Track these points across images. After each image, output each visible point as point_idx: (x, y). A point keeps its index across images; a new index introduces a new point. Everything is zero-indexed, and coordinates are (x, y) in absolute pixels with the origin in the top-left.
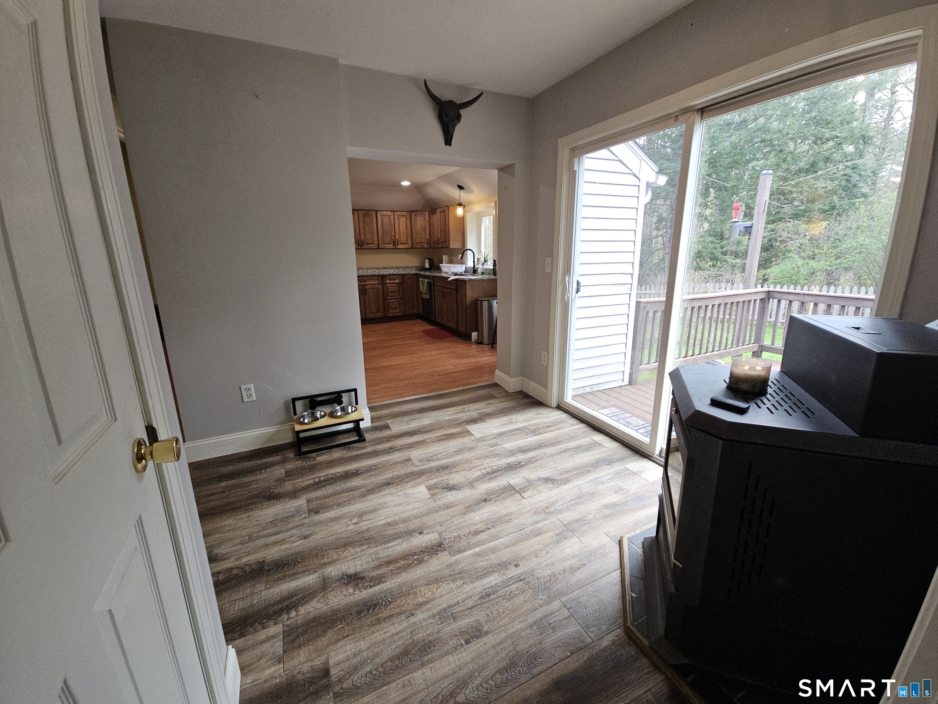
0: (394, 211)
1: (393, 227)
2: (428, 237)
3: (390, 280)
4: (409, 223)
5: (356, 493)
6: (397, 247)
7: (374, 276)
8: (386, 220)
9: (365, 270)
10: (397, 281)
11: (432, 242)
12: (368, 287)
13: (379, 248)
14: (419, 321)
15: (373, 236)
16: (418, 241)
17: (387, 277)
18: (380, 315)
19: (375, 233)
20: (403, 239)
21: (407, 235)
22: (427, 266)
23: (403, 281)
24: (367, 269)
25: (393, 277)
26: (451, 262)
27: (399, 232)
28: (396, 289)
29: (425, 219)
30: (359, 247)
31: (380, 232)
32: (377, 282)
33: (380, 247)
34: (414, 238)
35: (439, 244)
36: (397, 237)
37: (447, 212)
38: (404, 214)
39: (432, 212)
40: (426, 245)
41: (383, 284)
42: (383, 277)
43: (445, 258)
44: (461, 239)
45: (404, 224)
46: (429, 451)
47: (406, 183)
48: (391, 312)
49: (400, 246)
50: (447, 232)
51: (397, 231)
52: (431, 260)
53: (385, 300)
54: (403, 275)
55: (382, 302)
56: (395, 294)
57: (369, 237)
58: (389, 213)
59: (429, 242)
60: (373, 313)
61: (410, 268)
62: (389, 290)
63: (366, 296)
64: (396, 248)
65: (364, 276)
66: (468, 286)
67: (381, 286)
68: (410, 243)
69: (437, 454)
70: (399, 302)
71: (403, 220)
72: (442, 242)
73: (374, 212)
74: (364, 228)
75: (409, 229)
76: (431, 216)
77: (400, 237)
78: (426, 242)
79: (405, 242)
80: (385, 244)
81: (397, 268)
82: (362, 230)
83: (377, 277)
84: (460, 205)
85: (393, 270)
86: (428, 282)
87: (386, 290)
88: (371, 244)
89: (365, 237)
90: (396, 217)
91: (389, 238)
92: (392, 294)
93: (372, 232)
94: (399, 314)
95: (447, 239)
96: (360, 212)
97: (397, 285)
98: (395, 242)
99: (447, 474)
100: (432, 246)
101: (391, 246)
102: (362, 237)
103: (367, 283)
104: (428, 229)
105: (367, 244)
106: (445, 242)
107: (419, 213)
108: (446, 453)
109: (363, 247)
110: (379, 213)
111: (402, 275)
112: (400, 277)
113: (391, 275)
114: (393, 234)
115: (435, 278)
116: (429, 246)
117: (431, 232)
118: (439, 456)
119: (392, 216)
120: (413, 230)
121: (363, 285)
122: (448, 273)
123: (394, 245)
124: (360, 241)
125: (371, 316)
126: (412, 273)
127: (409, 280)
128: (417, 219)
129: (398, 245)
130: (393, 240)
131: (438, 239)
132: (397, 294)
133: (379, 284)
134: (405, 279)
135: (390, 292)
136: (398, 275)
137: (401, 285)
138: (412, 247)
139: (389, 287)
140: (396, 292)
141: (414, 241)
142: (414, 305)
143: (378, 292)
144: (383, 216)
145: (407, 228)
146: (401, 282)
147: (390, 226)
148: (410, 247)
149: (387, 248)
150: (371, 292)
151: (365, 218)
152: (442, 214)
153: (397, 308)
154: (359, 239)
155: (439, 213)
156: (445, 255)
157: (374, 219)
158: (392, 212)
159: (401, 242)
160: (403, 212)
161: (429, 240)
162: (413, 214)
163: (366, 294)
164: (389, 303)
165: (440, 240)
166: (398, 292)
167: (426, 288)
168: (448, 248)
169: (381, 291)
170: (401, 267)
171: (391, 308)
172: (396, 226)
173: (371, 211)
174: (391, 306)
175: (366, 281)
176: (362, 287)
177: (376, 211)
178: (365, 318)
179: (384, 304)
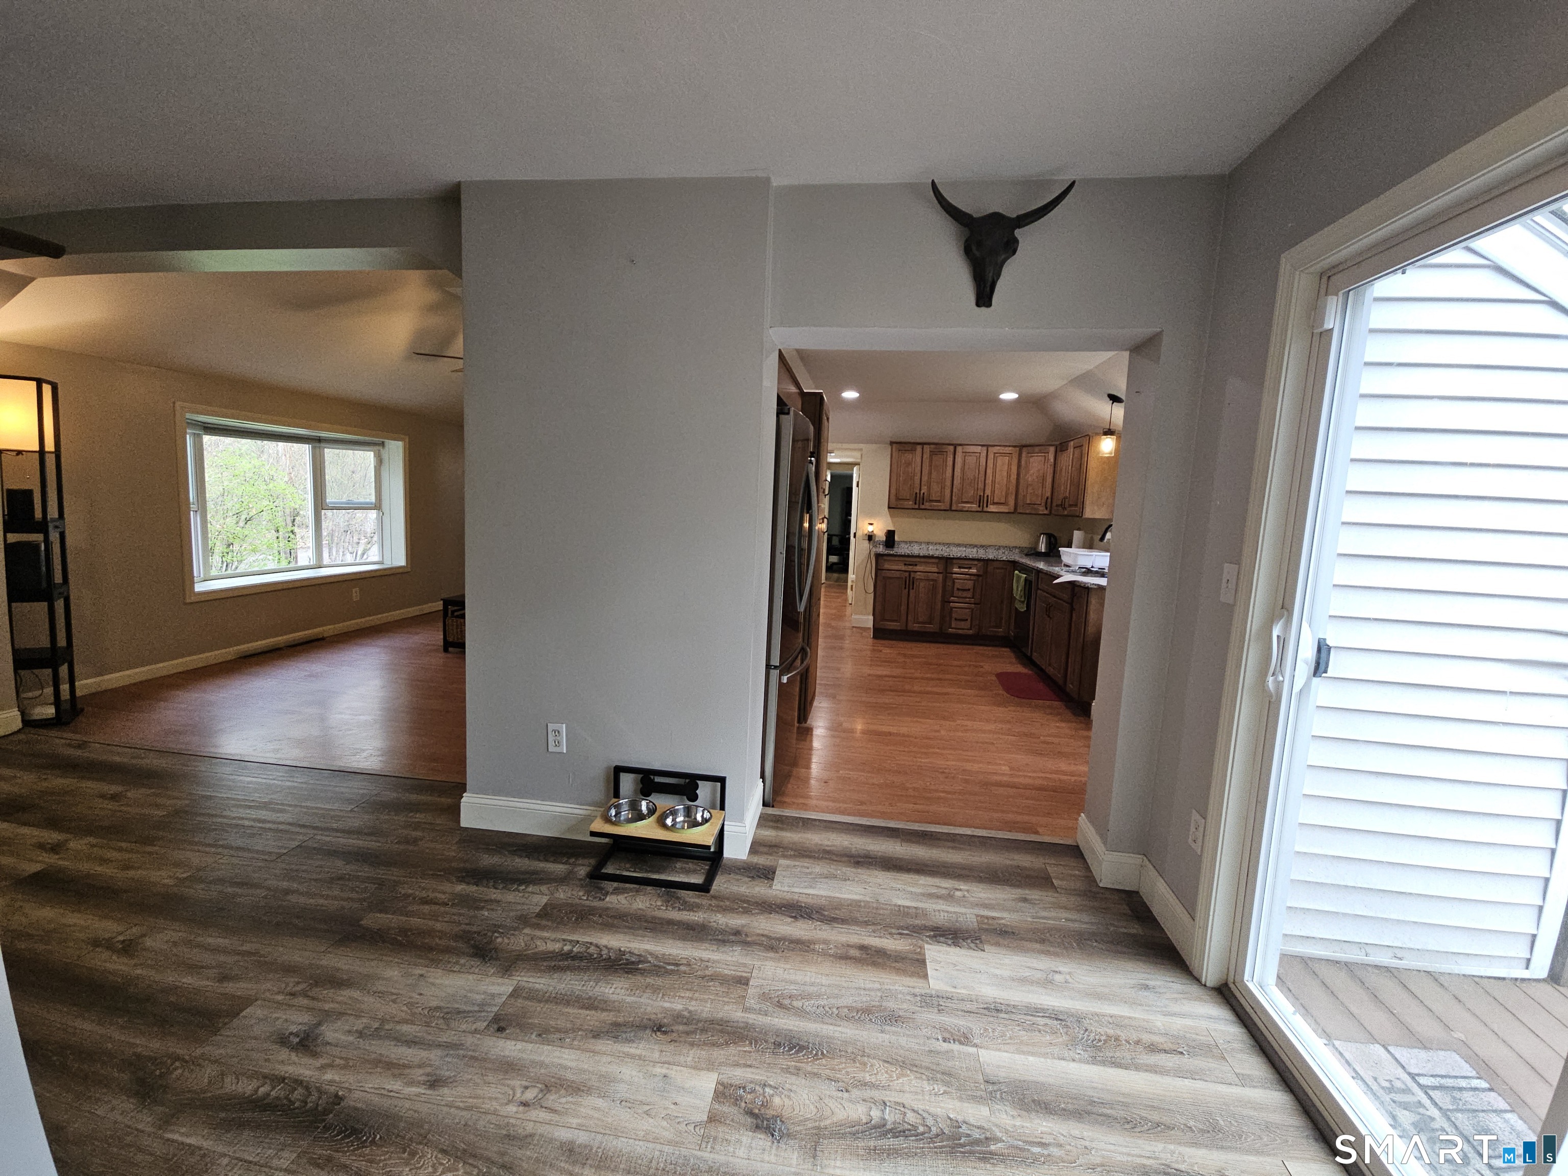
0: (988, 446)
1: (982, 473)
2: (1049, 494)
3: (960, 568)
4: (1015, 469)
5: (593, 1018)
6: (985, 509)
7: (932, 557)
8: (971, 460)
9: (923, 546)
10: (974, 571)
11: (1054, 504)
12: (918, 576)
13: (951, 510)
14: (1006, 651)
15: (943, 488)
16: (1028, 502)
17: (955, 561)
18: (931, 628)
19: (948, 483)
20: (999, 496)
21: (1008, 489)
22: (1042, 548)
23: (986, 572)
24: (928, 543)
25: (966, 562)
26: (1089, 545)
27: (993, 482)
28: (969, 585)
29: (1046, 459)
30: (917, 506)
31: (957, 481)
32: (935, 570)
33: (953, 508)
34: (1021, 493)
35: (1064, 508)
36: (988, 492)
37: (1085, 447)
38: (1008, 450)
39: (1061, 448)
40: (1042, 510)
41: (947, 573)
42: (947, 562)
43: (1077, 535)
44: (1108, 501)
45: (1006, 468)
46: (799, 977)
47: (1009, 396)
48: (953, 625)
49: (992, 508)
50: (1081, 487)
51: (989, 481)
52: (1051, 535)
53: (945, 602)
54: (987, 562)
55: (939, 606)
56: (965, 594)
57: (935, 488)
58: (978, 449)
59: (1049, 503)
60: (918, 623)
61: (1010, 549)
62: (957, 586)
63: (911, 591)
64: (983, 512)
65: (914, 557)
67: (941, 576)
68: (1012, 502)
69: (809, 997)
70: (972, 610)
71: (1002, 462)
72: (1071, 506)
73: (952, 448)
74: (930, 473)
75: (1014, 477)
76: (1059, 453)
77: (993, 492)
78: (1043, 504)
79: (1003, 501)
80: (963, 502)
81: (982, 546)
82: (925, 478)
83: (937, 561)
84: (1109, 433)
85: (975, 550)
86: (1026, 579)
87: (949, 583)
88: (939, 501)
89: (929, 488)
90: (991, 456)
91: (971, 493)
92: (960, 594)
93: (943, 482)
94: (971, 632)
95: (1080, 499)
96: (925, 446)
97: (973, 578)
98: (982, 501)
99: (787, 1070)
100: (1053, 512)
101: (974, 507)
102: (924, 490)
103: (918, 568)
104: (1049, 479)
105: (931, 501)
106: (1076, 505)
107: (1037, 449)
108: (833, 1001)
109: (923, 507)
110: (959, 449)
111: (984, 560)
112: (980, 564)
113: (963, 559)
114: (981, 486)
115: (1040, 574)
116: (1046, 512)
117: (1056, 486)
118: (808, 1005)
119: (984, 454)
120: (1022, 481)
121: (910, 572)
122: (1069, 566)
123: (979, 506)
124: (918, 495)
125: (916, 627)
126: (1004, 558)
127: (998, 571)
128: (1031, 460)
129: (987, 506)
130: (980, 496)
131: (1065, 498)
132: (969, 594)
133: (938, 573)
134: (990, 568)
135: (958, 589)
136: (978, 560)
137: (981, 578)
138: (1015, 511)
139: (958, 579)
140: (969, 590)
141: (1020, 503)
142: (1001, 618)
143: (934, 588)
144: (967, 454)
145: (1009, 476)
146: (981, 573)
147: (977, 471)
148: (1012, 511)
149: (966, 509)
150: (922, 584)
151: (934, 458)
152: (1077, 451)
153: (967, 620)
154: (918, 492)
155: (1072, 450)
156: (1079, 529)
157: (948, 459)
158: (985, 448)
159: (995, 501)
160: (1006, 448)
161: (1049, 500)
162: (1025, 449)
163: (913, 589)
164: (952, 608)
165: (1067, 500)
166: (972, 590)
167: (1021, 591)
168: (1084, 517)
169: (940, 585)
170: (990, 546)
171: (956, 619)
172: (989, 471)
173: (944, 446)
174: (954, 615)
175: (916, 565)
176: (907, 574)
177: (955, 446)
178: (904, 628)
179: (943, 609)
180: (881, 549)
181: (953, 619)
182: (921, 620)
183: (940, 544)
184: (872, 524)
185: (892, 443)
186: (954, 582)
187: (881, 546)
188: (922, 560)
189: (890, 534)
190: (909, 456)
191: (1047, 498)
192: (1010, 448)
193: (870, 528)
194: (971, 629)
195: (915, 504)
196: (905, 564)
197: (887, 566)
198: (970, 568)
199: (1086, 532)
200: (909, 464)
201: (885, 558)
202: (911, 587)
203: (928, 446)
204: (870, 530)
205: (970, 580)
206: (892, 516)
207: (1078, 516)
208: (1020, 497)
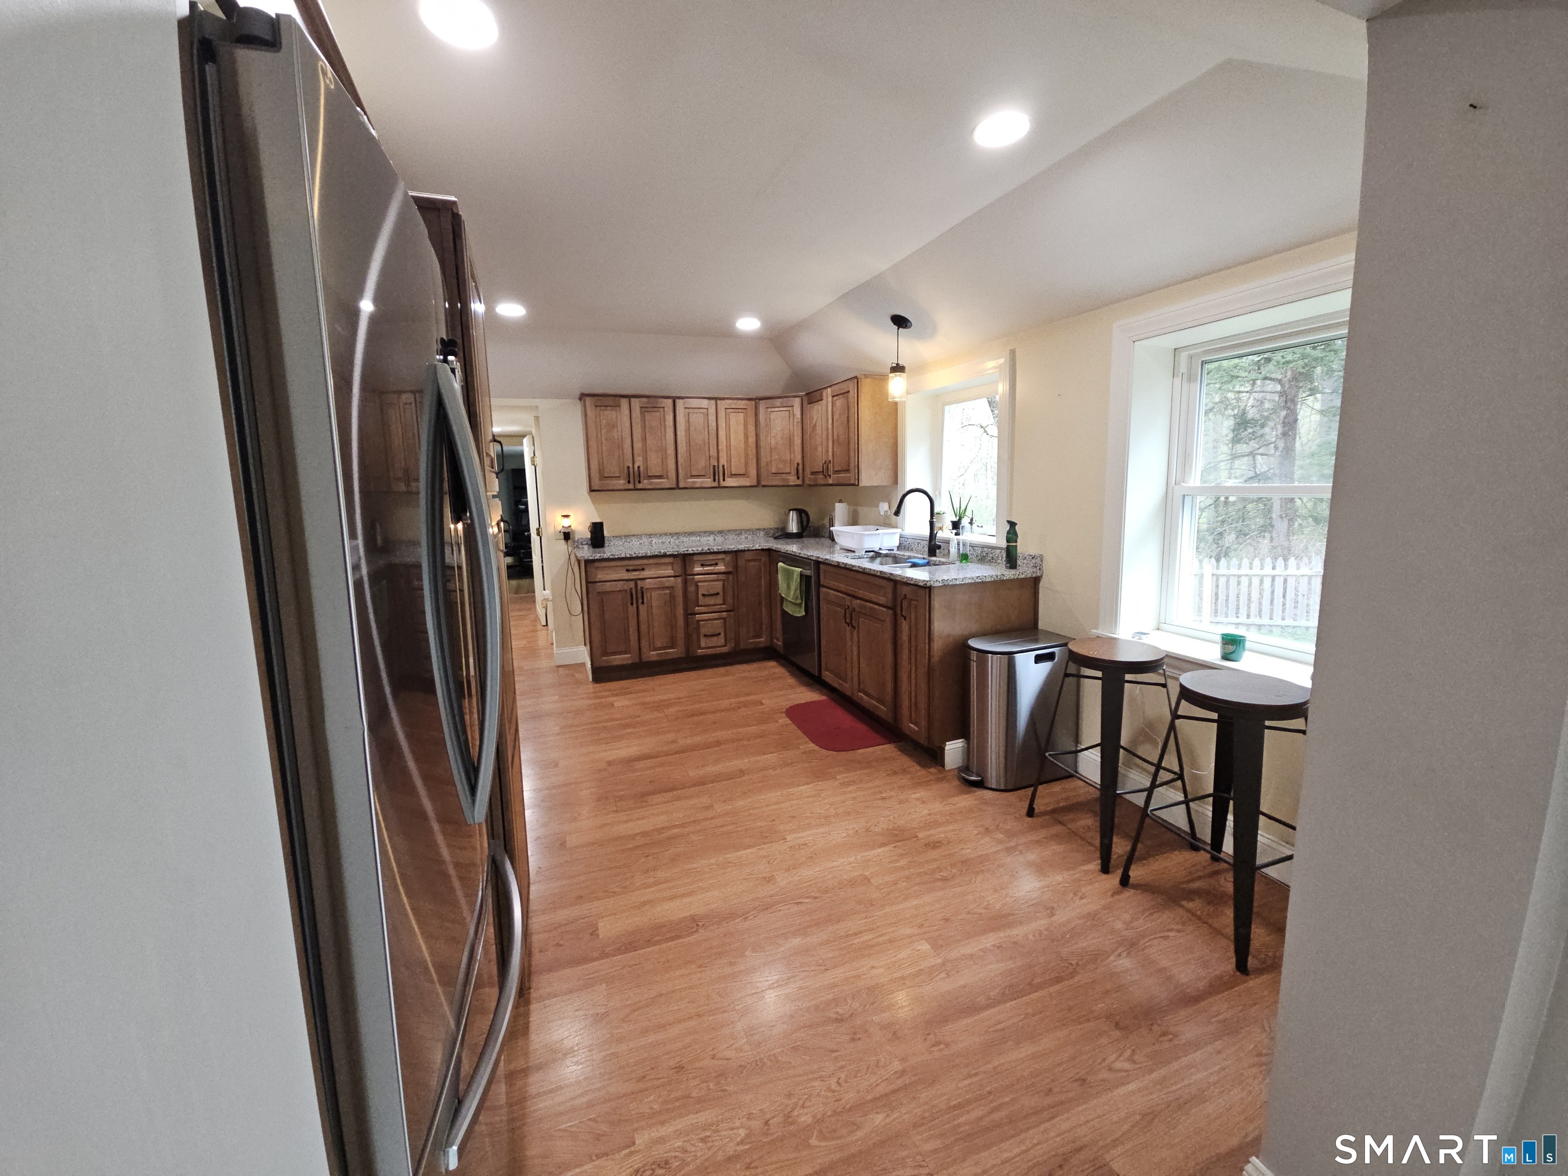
0: (716, 399)
1: (713, 432)
2: (798, 459)
3: (702, 565)
4: (751, 428)
6: (723, 484)
7: (665, 556)
8: (697, 419)
9: (645, 540)
10: (721, 568)
11: (808, 471)
12: (648, 584)
13: (678, 488)
14: (773, 668)
15: (664, 459)
16: (774, 470)
17: (695, 558)
18: (674, 652)
19: (671, 451)
20: (737, 465)
21: (747, 455)
22: (793, 527)
23: (736, 567)
24: (650, 535)
25: (710, 557)
27: (729, 447)
28: (718, 586)
29: (791, 415)
30: (631, 486)
31: (682, 449)
32: (670, 572)
33: (681, 486)
34: (764, 460)
35: (826, 474)
36: (723, 461)
37: (853, 393)
38: (742, 404)
39: (812, 397)
40: (792, 480)
41: (686, 575)
42: (685, 559)
43: (840, 510)
44: (888, 463)
45: (741, 427)
47: (748, 324)
48: (703, 644)
49: (730, 482)
50: (853, 446)
51: (723, 446)
52: (801, 513)
53: (689, 614)
54: (736, 553)
55: (681, 621)
56: (711, 601)
57: (654, 459)
58: (705, 403)
59: (800, 471)
60: (655, 649)
61: (753, 531)
62: (701, 592)
63: (641, 606)
64: (719, 487)
65: (637, 558)
66: (937, 603)
67: (679, 580)
68: (753, 472)
70: (724, 619)
71: (737, 420)
72: (838, 472)
73: (670, 401)
74: (644, 439)
75: (752, 439)
76: (808, 407)
77: (729, 460)
78: (794, 472)
79: (742, 472)
80: (692, 476)
81: (721, 532)
82: (638, 446)
83: (671, 560)
84: (898, 369)
85: (711, 538)
86: (801, 575)
87: (692, 589)
88: (660, 477)
89: (646, 460)
90: (722, 414)
91: (702, 463)
92: (708, 600)
93: (663, 450)
94: (725, 650)
95: (853, 464)
96: (633, 400)
97: (721, 577)
98: (717, 473)
100: (807, 482)
101: (708, 482)
102: (639, 462)
103: (646, 573)
104: (798, 441)
105: (650, 477)
106: (847, 471)
107: (778, 402)
109: (639, 486)
110: (680, 403)
111: (732, 551)
112: (728, 558)
113: (706, 553)
114: (713, 452)
115: (821, 566)
116: (799, 482)
117: (807, 449)
119: (712, 411)
120: (762, 444)
121: (635, 580)
122: (854, 552)
123: (714, 480)
124: (631, 470)
125: (653, 655)
126: (757, 547)
127: (751, 564)
128: (773, 416)
129: (724, 480)
130: (714, 466)
131: (827, 463)
132: (719, 600)
133: (674, 577)
134: (741, 562)
135: (703, 595)
136: (725, 552)
137: (731, 576)
138: (758, 484)
139: (699, 582)
140: (718, 594)
141: (763, 470)
142: (761, 624)
143: (672, 597)
144: (691, 411)
145: (746, 437)
146: (730, 569)
147: (706, 433)
148: (755, 483)
149: (698, 486)
150: (655, 594)
151: (648, 416)
152: (839, 402)
153: (719, 634)
154: (631, 465)
155: (830, 399)
156: (840, 501)
157: (667, 417)
158: (713, 402)
159: (733, 473)
160: (740, 402)
161: (800, 467)
162: (762, 405)
163: (643, 603)
164: (698, 621)
165: (831, 466)
166: (721, 593)
167: (796, 590)
168: (860, 485)
169: (679, 593)
170: (729, 531)
171: (705, 636)
172: (722, 433)
173: (660, 400)
174: (703, 631)
175: (643, 569)
176: (632, 585)
177: (674, 400)
178: (637, 660)
179: (687, 624)
180: (586, 553)
181: (701, 636)
182: (658, 644)
183: (666, 534)
184: (567, 516)
185: (583, 397)
186: (697, 586)
187: (586, 547)
188: (651, 561)
189: (597, 530)
190: (610, 414)
191: (798, 464)
192: (744, 402)
193: (566, 522)
194: (725, 645)
195: (629, 482)
196: (628, 570)
197: (601, 576)
198: (716, 564)
199: (849, 504)
200: (612, 426)
201: (597, 564)
202: (640, 601)
203: (637, 400)
204: (566, 525)
205: (718, 580)
206: (594, 502)
207: (853, 485)
208: (763, 464)
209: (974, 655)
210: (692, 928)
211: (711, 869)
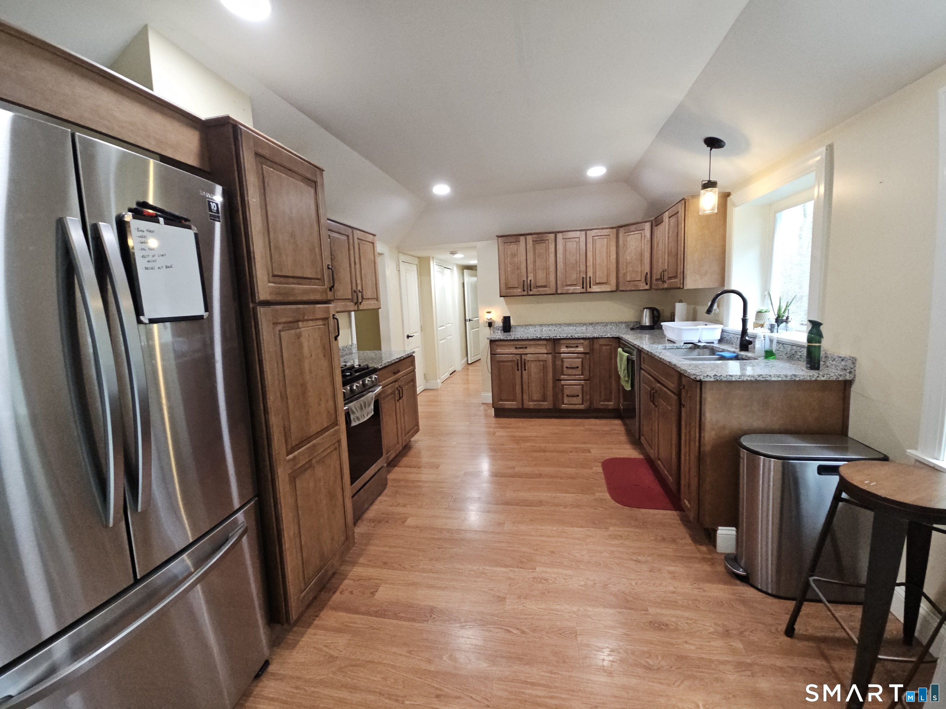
0: (586, 230)
1: (583, 254)
2: (647, 269)
3: (567, 347)
4: (613, 249)
6: (589, 290)
7: (540, 339)
8: (571, 246)
9: (538, 328)
10: (581, 349)
11: (654, 278)
12: (529, 357)
13: (557, 293)
15: (547, 274)
16: (628, 279)
17: (562, 342)
18: (545, 405)
19: (552, 269)
20: (600, 276)
21: (609, 269)
22: (646, 321)
23: (592, 349)
25: (573, 342)
26: (693, 317)
27: (594, 265)
28: (578, 362)
29: (642, 236)
30: (525, 293)
31: (560, 266)
32: (544, 350)
33: (559, 292)
34: (622, 272)
35: (664, 282)
36: (590, 274)
37: (681, 213)
38: (605, 232)
39: (656, 222)
40: (643, 286)
41: (555, 354)
42: (555, 342)
43: (680, 308)
44: (716, 268)
45: (604, 249)
47: (596, 172)
48: (565, 402)
49: (595, 288)
50: (680, 256)
51: (590, 263)
52: (653, 310)
53: (557, 380)
54: (592, 340)
55: (550, 384)
56: (574, 372)
57: (541, 275)
58: (577, 234)
59: (648, 278)
60: (533, 401)
61: (617, 324)
62: (565, 365)
63: (524, 372)
64: (587, 292)
65: (522, 340)
66: (709, 397)
67: (550, 356)
68: (613, 281)
70: (583, 386)
71: (601, 244)
72: (670, 278)
73: (552, 236)
74: (535, 262)
75: (613, 256)
76: (655, 228)
77: (594, 273)
78: (643, 279)
79: (605, 280)
80: (567, 285)
81: (591, 324)
82: (530, 266)
83: (545, 342)
84: (710, 184)
85: (584, 328)
86: (629, 358)
87: (559, 363)
88: (545, 286)
89: (535, 276)
90: (590, 240)
91: (574, 276)
92: (570, 371)
93: (547, 269)
94: (582, 407)
95: (680, 270)
96: (529, 237)
97: (580, 356)
98: (585, 283)
100: (653, 287)
101: (579, 289)
102: (531, 277)
103: (528, 351)
104: (647, 255)
105: (537, 287)
106: (676, 277)
107: (633, 228)
109: (531, 293)
110: (560, 236)
111: (589, 338)
112: (586, 342)
113: (569, 339)
114: (583, 268)
115: (641, 353)
116: (647, 287)
117: (654, 259)
119: (583, 239)
120: (621, 260)
121: (521, 354)
122: (674, 342)
123: (583, 288)
124: (525, 283)
125: (531, 405)
126: (609, 335)
127: (604, 347)
128: (629, 239)
129: (590, 287)
130: (583, 278)
131: (664, 271)
132: (579, 372)
133: (546, 354)
134: (596, 346)
135: (567, 367)
136: (583, 339)
137: (588, 356)
138: (617, 290)
139: (565, 358)
140: (578, 367)
141: (621, 279)
142: (611, 393)
143: (545, 367)
144: (567, 240)
145: (608, 255)
146: (588, 351)
147: (578, 256)
148: (614, 289)
149: (571, 291)
150: (533, 365)
151: (537, 246)
152: (673, 220)
153: (578, 396)
154: (525, 280)
155: (667, 220)
156: (680, 301)
157: (550, 246)
158: (584, 232)
159: (597, 282)
160: (604, 231)
161: (649, 275)
162: (622, 231)
163: (525, 370)
164: (563, 385)
165: (666, 273)
166: (580, 368)
167: (624, 370)
168: (685, 288)
169: (550, 364)
170: (598, 323)
171: (567, 396)
172: (590, 254)
173: (546, 235)
174: (566, 392)
175: (526, 348)
176: (518, 357)
177: (556, 233)
178: (521, 407)
179: (554, 387)
180: (499, 335)
181: (565, 396)
182: (535, 399)
183: (552, 325)
184: (489, 312)
185: (498, 237)
186: (563, 361)
187: (499, 331)
188: (532, 343)
189: (506, 320)
190: (513, 247)
191: (647, 274)
192: (608, 230)
193: (489, 316)
194: (582, 404)
195: (524, 291)
196: (516, 348)
197: (498, 351)
198: (577, 347)
199: (688, 304)
200: (514, 255)
201: (497, 343)
202: (523, 368)
203: (531, 237)
204: (489, 318)
205: (578, 358)
206: (507, 303)
207: (679, 288)
208: (621, 275)
209: (744, 453)
210: (427, 617)
211: (470, 574)
